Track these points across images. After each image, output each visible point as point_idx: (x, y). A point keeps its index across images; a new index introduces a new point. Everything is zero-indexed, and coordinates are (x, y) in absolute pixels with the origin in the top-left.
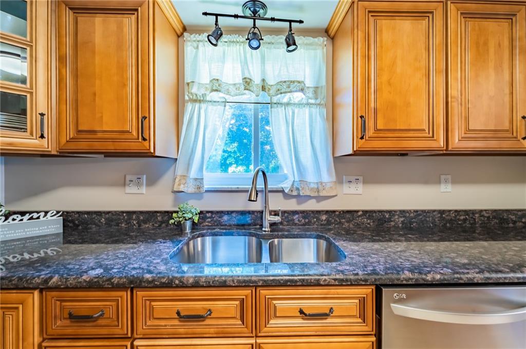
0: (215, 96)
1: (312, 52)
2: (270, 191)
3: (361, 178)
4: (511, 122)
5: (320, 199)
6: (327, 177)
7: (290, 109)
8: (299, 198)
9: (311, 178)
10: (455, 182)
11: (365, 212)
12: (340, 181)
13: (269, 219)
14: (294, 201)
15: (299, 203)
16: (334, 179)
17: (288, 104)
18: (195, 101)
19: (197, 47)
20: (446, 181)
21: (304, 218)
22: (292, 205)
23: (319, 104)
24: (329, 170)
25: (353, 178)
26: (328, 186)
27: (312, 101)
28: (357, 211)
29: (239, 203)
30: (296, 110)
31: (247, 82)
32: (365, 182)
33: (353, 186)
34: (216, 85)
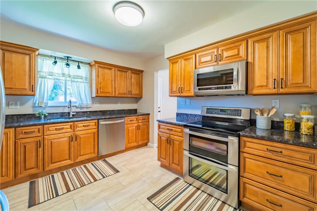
0: (50, 77)
1: (85, 68)
2: (72, 106)
3: (99, 103)
4: (127, 91)
5: (87, 108)
6: (89, 102)
7: (78, 83)
8: (81, 108)
9: (85, 102)
10: (121, 103)
11: (100, 111)
12: (93, 103)
13: (71, 114)
14: (79, 109)
15: (81, 109)
16: (91, 103)
17: (77, 82)
18: (42, 78)
19: (43, 61)
20: (119, 103)
21: (82, 113)
22: (79, 110)
23: (87, 83)
24: (90, 101)
25: (97, 103)
26: (90, 104)
27: (85, 81)
28: (98, 111)
29: (60, 110)
30: (80, 83)
31: (64, 75)
32: (100, 103)
33: (97, 104)
34: (51, 74)
